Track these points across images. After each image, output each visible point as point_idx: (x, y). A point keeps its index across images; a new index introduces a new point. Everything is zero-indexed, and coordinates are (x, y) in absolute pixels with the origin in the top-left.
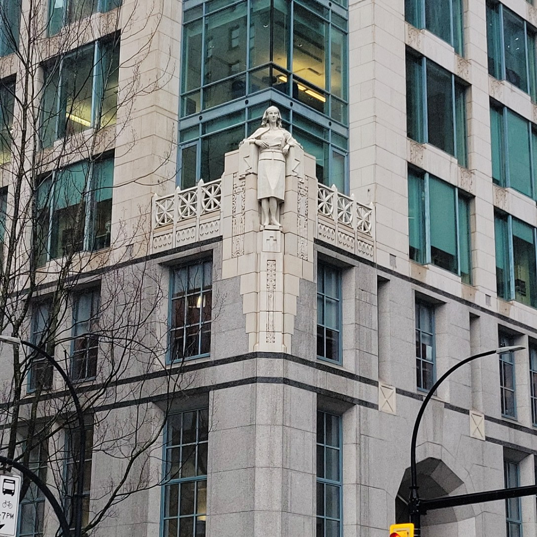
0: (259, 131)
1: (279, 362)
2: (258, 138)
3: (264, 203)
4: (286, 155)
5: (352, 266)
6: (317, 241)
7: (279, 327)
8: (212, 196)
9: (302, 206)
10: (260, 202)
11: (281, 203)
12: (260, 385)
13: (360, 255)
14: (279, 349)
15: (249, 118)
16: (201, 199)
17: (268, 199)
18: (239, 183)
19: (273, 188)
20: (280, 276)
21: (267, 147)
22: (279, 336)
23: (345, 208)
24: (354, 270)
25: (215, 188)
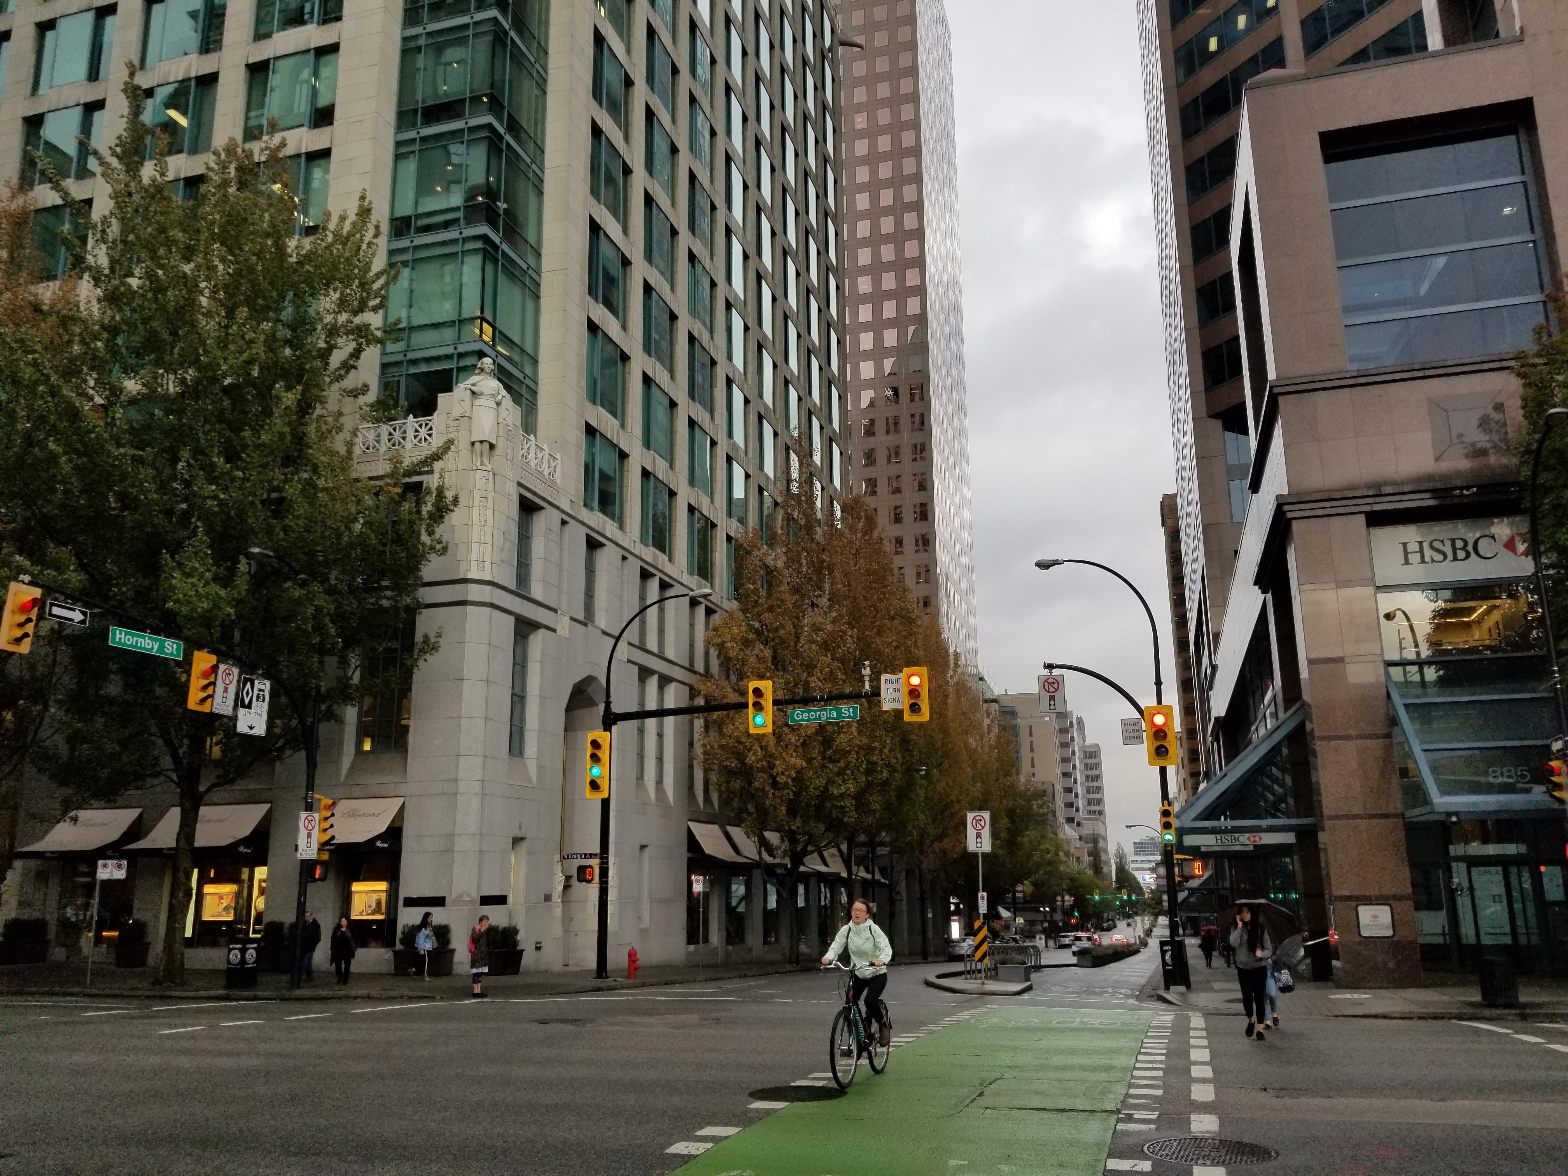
0: (474, 379)
1: (488, 588)
2: (473, 385)
3: (477, 445)
4: (498, 404)
5: (542, 508)
6: (520, 484)
7: (488, 558)
8: (423, 432)
9: (509, 451)
10: (473, 443)
11: (492, 447)
12: (470, 608)
13: (549, 499)
14: (488, 577)
15: (458, 363)
16: (410, 434)
17: (481, 442)
18: (452, 423)
19: (487, 432)
20: (490, 512)
21: (481, 394)
22: (488, 566)
23: (540, 455)
24: (544, 511)
25: (426, 425)
